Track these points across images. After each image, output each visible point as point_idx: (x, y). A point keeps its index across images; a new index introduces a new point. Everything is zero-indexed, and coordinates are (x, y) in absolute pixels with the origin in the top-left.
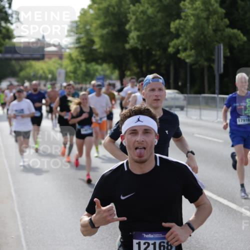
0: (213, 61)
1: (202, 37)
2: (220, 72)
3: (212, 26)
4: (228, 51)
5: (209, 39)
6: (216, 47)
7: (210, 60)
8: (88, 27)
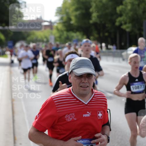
0: (142, 30)
1: (135, 16)
3: (142, 9)
8: (67, 10)
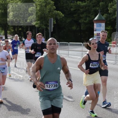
0: (48, 26)
1: (43, 15)
2: (51, 31)
3: (48, 10)
4: (55, 21)
5: (46, 16)
6: (50, 19)
7: (47, 26)
